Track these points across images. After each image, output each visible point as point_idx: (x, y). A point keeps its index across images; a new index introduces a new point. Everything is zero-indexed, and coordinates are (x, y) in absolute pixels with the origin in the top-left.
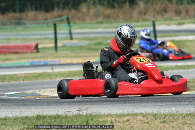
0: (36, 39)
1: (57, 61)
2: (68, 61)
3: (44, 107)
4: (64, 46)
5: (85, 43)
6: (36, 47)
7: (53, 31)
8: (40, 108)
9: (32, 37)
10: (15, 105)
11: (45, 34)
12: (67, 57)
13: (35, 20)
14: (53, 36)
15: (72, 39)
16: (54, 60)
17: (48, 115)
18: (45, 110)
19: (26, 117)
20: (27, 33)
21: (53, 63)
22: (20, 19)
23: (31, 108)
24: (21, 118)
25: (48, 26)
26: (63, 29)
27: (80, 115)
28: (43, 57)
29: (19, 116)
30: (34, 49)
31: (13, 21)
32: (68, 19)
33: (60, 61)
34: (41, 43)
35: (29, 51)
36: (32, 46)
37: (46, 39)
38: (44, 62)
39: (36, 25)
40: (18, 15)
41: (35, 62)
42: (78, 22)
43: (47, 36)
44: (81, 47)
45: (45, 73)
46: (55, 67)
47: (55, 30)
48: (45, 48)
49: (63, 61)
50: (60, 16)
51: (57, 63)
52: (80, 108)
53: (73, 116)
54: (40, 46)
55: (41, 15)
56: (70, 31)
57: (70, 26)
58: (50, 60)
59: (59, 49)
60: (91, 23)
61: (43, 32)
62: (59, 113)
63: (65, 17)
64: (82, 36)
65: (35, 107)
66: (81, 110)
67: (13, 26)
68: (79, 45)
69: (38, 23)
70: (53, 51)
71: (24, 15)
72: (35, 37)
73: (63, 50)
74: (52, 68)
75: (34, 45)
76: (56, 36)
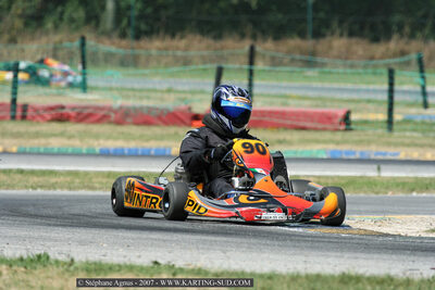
1: (391, 152)
2: (415, 154)
3: (358, 255)
4: (407, 121)
6: (346, 119)
7: (386, 87)
9: (339, 96)
10: (294, 246)
11: (367, 91)
13: (346, 56)
14: (385, 97)
15: (426, 105)
16: (383, 149)
18: (361, 262)
20: (327, 85)
21: (380, 157)
22: (314, 54)
23: (328, 256)
25: (374, 74)
26: (408, 83)
28: (360, 142)
30: (340, 124)
31: (298, 57)
32: (420, 61)
33: (397, 154)
34: (357, 111)
35: (328, 126)
36: (336, 116)
37: (369, 101)
38: (362, 153)
39: (349, 71)
40: (309, 44)
41: (341, 152)
43: (372, 96)
45: (361, 177)
46: (383, 167)
47: (391, 84)
48: (366, 122)
49: (402, 155)
50: (403, 53)
51: (389, 157)
53: (423, 281)
54: (354, 117)
55: (360, 47)
56: (423, 88)
57: (423, 77)
58: (373, 151)
59: (395, 127)
61: (364, 87)
62: (392, 273)
63: (413, 56)
65: (339, 254)
67: (298, 69)
69: (352, 66)
70: (382, 131)
71: (322, 45)
72: (346, 96)
73: (405, 130)
74: (379, 169)
75: (341, 113)
76: (391, 98)
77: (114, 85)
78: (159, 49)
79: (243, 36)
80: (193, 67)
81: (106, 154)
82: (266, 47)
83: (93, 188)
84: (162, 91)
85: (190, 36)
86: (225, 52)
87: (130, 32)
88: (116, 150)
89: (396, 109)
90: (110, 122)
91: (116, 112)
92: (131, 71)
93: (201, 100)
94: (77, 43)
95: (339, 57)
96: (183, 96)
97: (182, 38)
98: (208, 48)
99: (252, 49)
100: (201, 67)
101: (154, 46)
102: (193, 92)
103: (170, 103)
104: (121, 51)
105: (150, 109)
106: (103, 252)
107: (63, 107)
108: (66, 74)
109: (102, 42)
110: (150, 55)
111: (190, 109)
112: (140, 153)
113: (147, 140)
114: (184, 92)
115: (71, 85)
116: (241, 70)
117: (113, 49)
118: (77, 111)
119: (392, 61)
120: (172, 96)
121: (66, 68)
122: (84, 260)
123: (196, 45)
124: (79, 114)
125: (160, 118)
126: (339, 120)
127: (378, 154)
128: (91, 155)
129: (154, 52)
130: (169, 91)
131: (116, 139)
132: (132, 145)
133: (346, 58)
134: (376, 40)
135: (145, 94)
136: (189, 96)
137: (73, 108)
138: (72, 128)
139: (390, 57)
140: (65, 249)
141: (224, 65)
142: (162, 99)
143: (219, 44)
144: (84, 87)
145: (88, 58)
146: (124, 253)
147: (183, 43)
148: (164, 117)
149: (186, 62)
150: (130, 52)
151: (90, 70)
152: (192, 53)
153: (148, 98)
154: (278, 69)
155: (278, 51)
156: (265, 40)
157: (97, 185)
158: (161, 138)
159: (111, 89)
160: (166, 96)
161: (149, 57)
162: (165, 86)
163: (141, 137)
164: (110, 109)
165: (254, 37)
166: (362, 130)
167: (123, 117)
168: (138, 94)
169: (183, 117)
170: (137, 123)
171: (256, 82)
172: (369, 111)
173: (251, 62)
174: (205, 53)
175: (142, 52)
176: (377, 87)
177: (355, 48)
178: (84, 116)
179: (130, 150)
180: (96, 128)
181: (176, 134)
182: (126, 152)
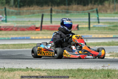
0: (77, 22)
2: (97, 36)
3: (82, 64)
4: (94, 27)
5: (107, 25)
6: (78, 27)
7: (88, 18)
8: (80, 64)
10: (64, 62)
11: (83, 19)
12: (96, 33)
13: (77, 10)
14: (88, 21)
15: (99, 22)
16: (88, 35)
17: (85, 69)
18: (83, 65)
19: (71, 70)
21: (87, 37)
22: (68, 10)
23: (74, 64)
24: (68, 70)
25: (85, 14)
26: (94, 17)
27: (103, 70)
29: (67, 69)
30: (76, 28)
31: (64, 11)
32: (97, 11)
33: (91, 36)
34: (80, 25)
35: (73, 29)
37: (83, 22)
39: (78, 14)
40: (67, 7)
42: (103, 13)
43: (84, 21)
44: (104, 28)
46: (88, 40)
47: (89, 17)
48: (83, 28)
49: (93, 36)
50: (92, 9)
51: (89, 37)
52: (104, 65)
53: (100, 70)
54: (79, 26)
55: (81, 7)
56: (98, 18)
57: (98, 15)
59: (91, 29)
60: (110, 14)
61: (82, 18)
62: (91, 68)
63: (95, 9)
64: (105, 21)
65: (77, 64)
66: (105, 67)
67: (64, 14)
68: (103, 26)
69: (78, 13)
70: (87, 30)
71: (70, 7)
72: (77, 21)
73: (93, 29)
75: (76, 25)
76: (89, 21)
78: (26, 10)
79: (49, 5)
80: (35, 15)
81: (13, 39)
82: (55, 8)
83: (9, 48)
84: (27, 22)
85: (34, 6)
86: (44, 10)
87: (18, 6)
88: (15, 38)
89: (91, 24)
90: (13, 30)
91: (15, 28)
92: (19, 16)
93: (38, 24)
94: (4, 9)
95: (75, 10)
98: (39, 9)
99: (51, 9)
100: (38, 14)
102: (36, 21)
103: (29, 25)
104: (16, 11)
105: (24, 26)
106: (13, 66)
107: (1, 27)
109: (11, 9)
111: (35, 26)
112: (22, 38)
113: (24, 35)
114: (33, 21)
116: (48, 15)
117: (14, 10)
118: (4, 28)
119: (89, 11)
120: (30, 23)
122: (8, 68)
123: (36, 9)
125: (27, 29)
126: (76, 27)
127: (86, 36)
128: (9, 39)
129: (25, 11)
130: (29, 21)
131: (15, 35)
132: (20, 36)
133: (77, 11)
134: (85, 5)
136: (35, 23)
138: (3, 32)
141: (44, 14)
143: (42, 8)
144: (6, 21)
145: (7, 13)
146: (19, 66)
147: (33, 8)
149: (34, 13)
150: (18, 11)
151: (8, 16)
152: (35, 11)
153: (24, 23)
154: (58, 14)
155: (58, 9)
156: (55, 6)
157: (10, 48)
158: (28, 34)
159: (13, 21)
160: (28, 23)
161: (23, 12)
163: (22, 34)
164: (13, 27)
165: (52, 6)
167: (17, 29)
168: (21, 22)
169: (33, 28)
170: (21, 30)
171: (53, 18)
172: (83, 25)
173: (51, 12)
174: (39, 10)
175: (21, 11)
176: (85, 18)
177: (79, 8)
178: (6, 29)
179: (19, 38)
180: (10, 32)
181: (31, 33)
182: (18, 38)
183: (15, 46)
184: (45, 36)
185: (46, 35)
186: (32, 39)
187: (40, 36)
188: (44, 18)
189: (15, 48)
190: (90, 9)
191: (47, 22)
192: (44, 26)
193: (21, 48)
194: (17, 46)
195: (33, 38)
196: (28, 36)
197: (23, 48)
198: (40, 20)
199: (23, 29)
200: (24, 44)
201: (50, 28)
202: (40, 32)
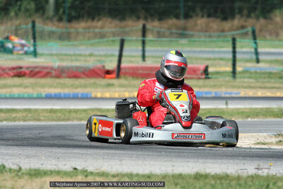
1: (234, 92)
2: (251, 93)
4: (245, 72)
5: (277, 68)
6: (206, 71)
7: (230, 49)
11: (219, 52)
14: (230, 56)
15: (258, 61)
16: (230, 90)
20: (193, 49)
21: (228, 95)
22: (185, 29)
25: (224, 41)
26: (245, 47)
28: (215, 86)
30: (202, 74)
31: (174, 31)
32: (254, 32)
33: (239, 93)
34: (213, 65)
35: (194, 76)
36: (199, 70)
37: (221, 59)
38: (216, 93)
39: (208, 39)
40: (181, 22)
41: (202, 93)
43: (221, 56)
44: (270, 73)
45: (215, 109)
46: (229, 102)
47: (234, 48)
48: (218, 73)
49: (242, 94)
50: (243, 27)
51: (234, 95)
54: (210, 70)
55: (215, 24)
56: (256, 50)
57: (256, 43)
58: (223, 91)
59: (237, 76)
61: (217, 49)
63: (249, 29)
67: (173, 39)
68: (268, 70)
69: (210, 36)
70: (229, 78)
71: (190, 23)
72: (206, 56)
73: (244, 77)
74: (227, 103)
75: (202, 67)
76: (234, 57)
77: (54, 52)
78: (84, 28)
79: (138, 18)
80: (105, 39)
81: (49, 97)
82: (153, 25)
83: (39, 120)
84: (85, 56)
85: (104, 19)
86: (127, 29)
87: (65, 17)
88: (55, 95)
89: (238, 64)
90: (52, 77)
91: (55, 70)
92: (66, 43)
93: (111, 61)
94: (30, 26)
95: (201, 31)
96: (99, 58)
97: (99, 20)
98: (116, 26)
99: (144, 27)
100: (112, 39)
101: (81, 26)
102: (106, 56)
103: (91, 63)
104: (59, 30)
105: (78, 68)
106: (42, 162)
107: (21, 68)
108: (23, 46)
109: (47, 25)
110: (78, 32)
111: (104, 67)
112: (71, 96)
113: (76, 88)
114: (100, 56)
115: (26, 53)
116: (137, 40)
117: (54, 29)
118: (30, 69)
119: (233, 33)
120: (92, 58)
121: (23, 42)
122: (28, 168)
123: (108, 25)
124: (31, 71)
125: (84, 73)
126: (201, 71)
127: (226, 93)
128: (39, 98)
129: (81, 30)
130: (91, 55)
131: (55, 87)
132: (66, 91)
133: (206, 31)
134: (225, 19)
135: (74, 58)
136: (103, 58)
137: (28, 68)
138: (27, 81)
139: (234, 30)
140: (17, 161)
141: (125, 38)
142: (85, 61)
143: (123, 24)
144: (35, 54)
145: (37, 35)
146: (55, 163)
147: (100, 23)
148: (86, 72)
149: (102, 36)
150: (64, 30)
151: (39, 43)
152: (106, 30)
153: (77, 60)
154: (160, 39)
155: (161, 28)
156: (153, 20)
157: (42, 118)
158: (85, 86)
159: (52, 55)
160: (88, 58)
161: (78, 33)
162: (88, 52)
163: (72, 86)
164: (52, 68)
165: (146, 19)
166: (216, 78)
167: (60, 73)
168: (69, 57)
169: (99, 72)
170: (69, 77)
171: (148, 48)
172: (220, 66)
173: (144, 35)
174: (113, 30)
175: (72, 30)
176: (225, 49)
177: (211, 24)
178: (35, 73)
179: (64, 94)
180: (43, 81)
181: (95, 83)
182: (62, 96)
183: (52, 114)
184: (126, 91)
185: (130, 89)
186: (95, 98)
187: (115, 92)
188: (126, 47)
189: (53, 120)
190: (237, 29)
191: (132, 58)
192: (125, 68)
193: (68, 120)
194: (59, 115)
195: (99, 95)
196: (86, 91)
197: (73, 120)
198: (117, 53)
199: (74, 74)
200: (76, 111)
201: (141, 72)
202: (115, 81)
